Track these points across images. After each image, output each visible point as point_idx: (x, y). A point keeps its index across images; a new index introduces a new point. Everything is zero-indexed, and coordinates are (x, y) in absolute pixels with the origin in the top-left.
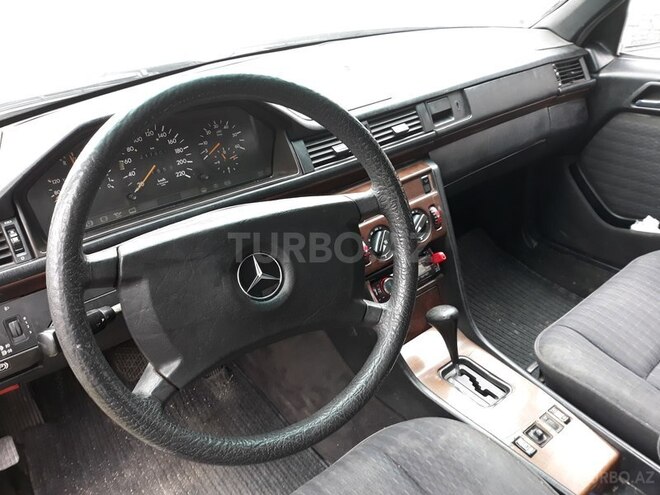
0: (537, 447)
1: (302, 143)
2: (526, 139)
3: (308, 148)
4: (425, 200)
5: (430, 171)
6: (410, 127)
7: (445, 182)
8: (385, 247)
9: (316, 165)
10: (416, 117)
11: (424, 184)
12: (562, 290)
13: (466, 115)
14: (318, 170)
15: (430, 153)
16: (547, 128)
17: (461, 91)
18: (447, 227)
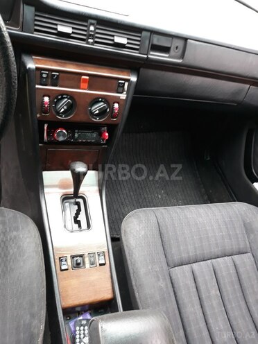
0: (70, 268)
1: (33, 9)
2: (220, 97)
3: (36, 15)
4: (113, 96)
5: (128, 80)
6: (128, 43)
7: (136, 92)
8: (63, 110)
9: (36, 30)
10: (139, 39)
11: (119, 86)
12: (203, 190)
13: (179, 58)
14: (36, 35)
15: (141, 69)
16: (240, 98)
17: (185, 39)
18: (120, 121)
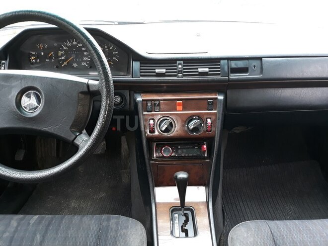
1: (138, 63)
3: (141, 66)
5: (215, 99)
6: (210, 71)
9: (141, 76)
10: (218, 66)
11: (208, 104)
13: (259, 74)
14: (142, 78)
17: (261, 59)
18: (217, 131)
